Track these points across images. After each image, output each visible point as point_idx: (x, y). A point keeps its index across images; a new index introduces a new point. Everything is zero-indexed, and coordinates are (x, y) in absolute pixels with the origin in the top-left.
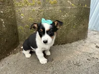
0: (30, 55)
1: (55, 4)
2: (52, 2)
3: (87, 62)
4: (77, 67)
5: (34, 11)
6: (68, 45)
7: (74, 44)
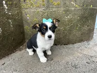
0: (33, 53)
1: (58, 6)
2: (56, 4)
3: (85, 65)
4: (74, 69)
5: (38, 12)
6: (71, 46)
7: (76, 45)
